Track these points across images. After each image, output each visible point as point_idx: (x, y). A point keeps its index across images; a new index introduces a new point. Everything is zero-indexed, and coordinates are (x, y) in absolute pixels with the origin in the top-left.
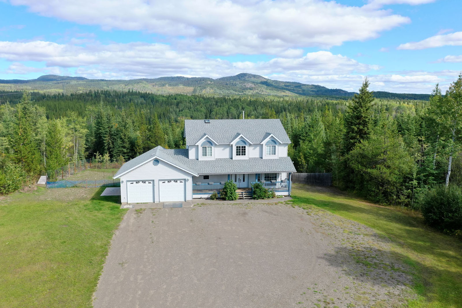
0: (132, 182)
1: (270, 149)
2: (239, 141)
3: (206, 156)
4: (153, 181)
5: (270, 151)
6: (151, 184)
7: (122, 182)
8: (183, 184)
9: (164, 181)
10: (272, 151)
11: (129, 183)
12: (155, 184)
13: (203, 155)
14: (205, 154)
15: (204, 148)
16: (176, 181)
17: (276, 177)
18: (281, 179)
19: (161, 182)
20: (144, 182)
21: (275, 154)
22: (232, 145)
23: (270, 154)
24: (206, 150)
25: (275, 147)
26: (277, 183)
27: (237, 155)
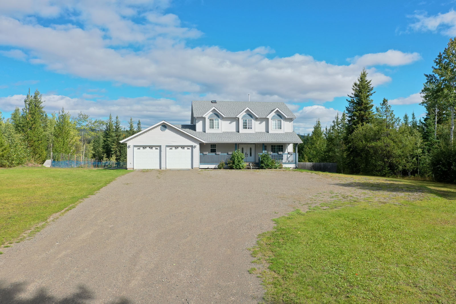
0: (139, 147)
1: (276, 124)
2: (245, 115)
3: (213, 128)
4: (160, 146)
5: (276, 126)
6: (158, 150)
7: (129, 147)
8: (190, 150)
9: (171, 147)
10: (278, 125)
11: (136, 149)
12: (162, 150)
13: (210, 128)
14: (212, 126)
15: (211, 120)
16: (183, 147)
17: (282, 149)
18: (287, 151)
19: (168, 149)
20: (151, 147)
21: (281, 129)
22: (238, 118)
23: (276, 129)
24: (213, 123)
25: (281, 121)
26: (284, 155)
27: (244, 128)
